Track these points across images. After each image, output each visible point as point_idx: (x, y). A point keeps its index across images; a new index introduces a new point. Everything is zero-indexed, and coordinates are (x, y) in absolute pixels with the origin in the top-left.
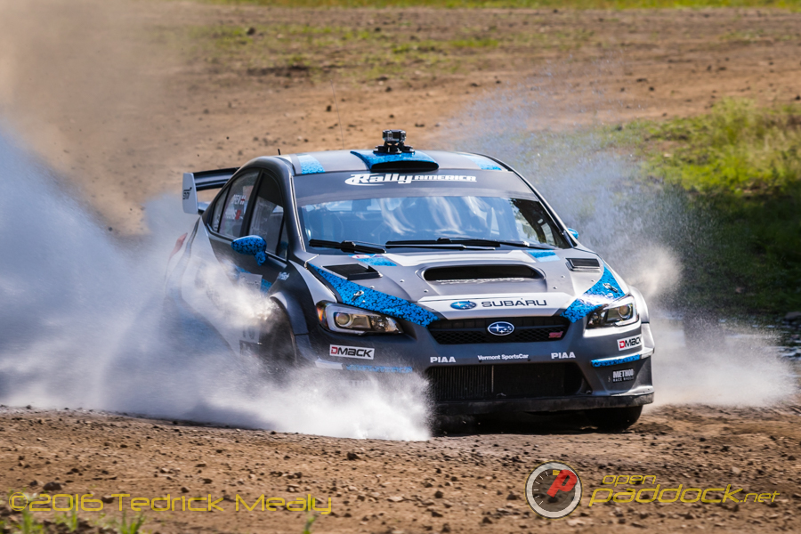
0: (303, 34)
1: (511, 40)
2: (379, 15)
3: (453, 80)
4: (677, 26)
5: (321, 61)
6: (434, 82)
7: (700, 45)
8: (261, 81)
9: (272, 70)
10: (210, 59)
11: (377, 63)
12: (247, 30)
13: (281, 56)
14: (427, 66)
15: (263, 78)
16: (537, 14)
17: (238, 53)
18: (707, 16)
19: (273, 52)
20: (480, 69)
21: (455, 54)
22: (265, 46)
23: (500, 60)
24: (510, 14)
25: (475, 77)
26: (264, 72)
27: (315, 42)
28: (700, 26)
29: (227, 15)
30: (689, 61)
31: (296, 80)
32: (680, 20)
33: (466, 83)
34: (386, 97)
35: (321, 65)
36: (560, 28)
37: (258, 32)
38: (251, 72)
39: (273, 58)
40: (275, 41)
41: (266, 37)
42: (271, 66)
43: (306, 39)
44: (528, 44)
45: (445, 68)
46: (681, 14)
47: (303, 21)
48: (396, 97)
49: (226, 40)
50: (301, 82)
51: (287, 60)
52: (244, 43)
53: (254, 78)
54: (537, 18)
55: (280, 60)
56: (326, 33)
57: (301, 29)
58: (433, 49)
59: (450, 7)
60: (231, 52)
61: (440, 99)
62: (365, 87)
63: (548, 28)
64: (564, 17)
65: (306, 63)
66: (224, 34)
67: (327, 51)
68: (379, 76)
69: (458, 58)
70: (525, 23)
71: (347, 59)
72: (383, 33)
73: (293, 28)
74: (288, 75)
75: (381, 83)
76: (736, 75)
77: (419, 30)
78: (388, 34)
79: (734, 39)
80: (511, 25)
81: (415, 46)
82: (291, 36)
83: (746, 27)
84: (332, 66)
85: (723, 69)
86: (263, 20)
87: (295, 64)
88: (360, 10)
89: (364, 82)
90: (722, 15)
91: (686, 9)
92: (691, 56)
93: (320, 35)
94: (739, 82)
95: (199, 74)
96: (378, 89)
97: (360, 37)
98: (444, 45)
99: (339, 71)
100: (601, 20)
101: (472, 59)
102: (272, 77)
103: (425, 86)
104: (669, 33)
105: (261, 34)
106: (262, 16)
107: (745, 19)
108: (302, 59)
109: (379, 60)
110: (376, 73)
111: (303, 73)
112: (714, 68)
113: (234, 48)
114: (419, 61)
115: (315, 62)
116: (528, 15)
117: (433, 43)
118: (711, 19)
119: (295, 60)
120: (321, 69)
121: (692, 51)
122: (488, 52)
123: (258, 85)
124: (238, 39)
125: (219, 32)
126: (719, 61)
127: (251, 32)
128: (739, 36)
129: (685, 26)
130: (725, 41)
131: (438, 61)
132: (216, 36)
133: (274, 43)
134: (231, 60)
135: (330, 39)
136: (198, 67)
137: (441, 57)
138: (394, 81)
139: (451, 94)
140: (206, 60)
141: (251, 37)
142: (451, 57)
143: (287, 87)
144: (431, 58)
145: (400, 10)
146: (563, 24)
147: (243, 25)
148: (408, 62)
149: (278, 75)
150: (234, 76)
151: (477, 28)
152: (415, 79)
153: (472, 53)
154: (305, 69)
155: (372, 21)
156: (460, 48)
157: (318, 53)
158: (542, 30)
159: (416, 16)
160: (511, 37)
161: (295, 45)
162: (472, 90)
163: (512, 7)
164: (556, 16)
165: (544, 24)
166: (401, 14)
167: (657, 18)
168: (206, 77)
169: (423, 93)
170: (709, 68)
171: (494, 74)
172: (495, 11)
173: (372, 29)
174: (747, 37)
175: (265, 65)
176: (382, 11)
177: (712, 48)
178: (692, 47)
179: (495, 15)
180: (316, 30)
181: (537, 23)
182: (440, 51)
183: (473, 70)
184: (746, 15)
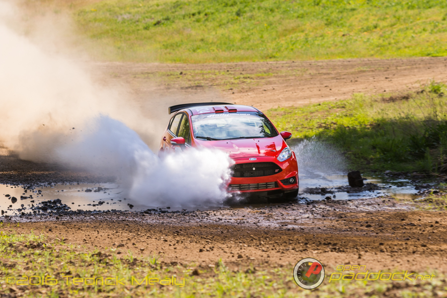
0: (201, 74)
1: (277, 73)
2: (228, 65)
3: (257, 89)
4: (339, 66)
5: (207, 83)
6: (250, 90)
7: (347, 72)
8: (186, 92)
9: (190, 87)
10: (167, 84)
11: (228, 83)
12: (180, 73)
13: (193, 82)
14: (247, 84)
15: (187, 90)
16: (286, 63)
17: (177, 81)
18: (349, 62)
19: (190, 80)
20: (267, 84)
21: (257, 79)
22: (187, 78)
23: (274, 80)
24: (277, 63)
25: (265, 87)
26: (187, 88)
27: (205, 76)
28: (347, 65)
29: (172, 67)
30: (344, 79)
31: (199, 91)
32: (340, 63)
33: (261, 90)
34: (233, 96)
35: (207, 85)
36: (295, 68)
37: (184, 73)
38: (182, 88)
39: (190, 83)
40: (190, 76)
41: (187, 75)
42: (189, 86)
43: (201, 75)
44: (284, 75)
45: (254, 84)
46: (340, 61)
47: (200, 69)
48: (236, 96)
49: (172, 76)
50: (200, 91)
51: (195, 84)
52: (179, 78)
53: (183, 90)
54: (287, 65)
55: (192, 83)
56: (209, 73)
57: (199, 72)
58: (249, 77)
59: (254, 62)
60: (174, 81)
61: (252, 96)
62: (224, 93)
63: (291, 68)
64: (296, 64)
65: (203, 84)
66: (171, 75)
67: (210, 79)
68: (229, 88)
69: (258, 81)
70: (282, 67)
71: (217, 82)
72: (230, 72)
73: (197, 71)
74: (196, 89)
75: (230, 91)
76: (361, 83)
77: (243, 70)
78: (232, 73)
79: (359, 70)
80: (277, 68)
81: (242, 76)
82: (196, 74)
83: (364, 65)
84: (211, 85)
85: (356, 81)
86: (185, 69)
87: (198, 85)
88: (221, 64)
89: (224, 91)
90: (355, 61)
91: (341, 59)
92: (345, 76)
93: (206, 74)
94: (362, 86)
95: (163, 90)
96: (229, 93)
97: (222, 74)
98: (252, 76)
99: (214, 87)
100: (310, 65)
101: (263, 81)
102: (190, 90)
103: (247, 91)
104: (336, 69)
105: (185, 74)
106: (185, 67)
107: (363, 62)
108: (201, 83)
109: (229, 82)
110: (228, 87)
111: (201, 88)
112: (353, 81)
113: (175, 80)
114: (244, 82)
115: (205, 84)
116: (283, 63)
117: (248, 75)
118: (351, 63)
119: (198, 83)
120: (208, 86)
121: (344, 75)
122: (269, 78)
123: (185, 93)
124: (176, 76)
125: (169, 74)
126: (355, 78)
127: (181, 73)
128: (362, 69)
129: (342, 65)
130: (356, 71)
131: (251, 82)
132: (168, 75)
133: (190, 77)
134: (174, 84)
135: (211, 75)
136: (162, 87)
137: (252, 80)
138: (235, 90)
139: (256, 94)
140: (165, 84)
141: (181, 75)
142: (256, 80)
143: (195, 93)
144: (248, 81)
145: (236, 64)
146: (297, 66)
147: (178, 71)
148: (240, 82)
149: (192, 89)
150: (176, 90)
151: (265, 69)
152: (243, 89)
153: (263, 78)
154: (202, 86)
155: (225, 68)
156: (259, 77)
157: (206, 80)
158: (289, 69)
159: (242, 65)
160: (277, 72)
161: (197, 78)
162: (264, 92)
163: (277, 61)
164: (293, 63)
165: (289, 67)
166: (236, 65)
167: (331, 63)
168: (165, 91)
169: (246, 94)
170: (351, 81)
171: (272, 86)
172: (271, 62)
173: (226, 71)
174: (365, 69)
175: (187, 86)
176: (229, 64)
177: (352, 74)
178: (345, 73)
179: (271, 64)
180: (205, 72)
181: (287, 67)
182: (252, 78)
183: (264, 85)
184: (364, 61)
